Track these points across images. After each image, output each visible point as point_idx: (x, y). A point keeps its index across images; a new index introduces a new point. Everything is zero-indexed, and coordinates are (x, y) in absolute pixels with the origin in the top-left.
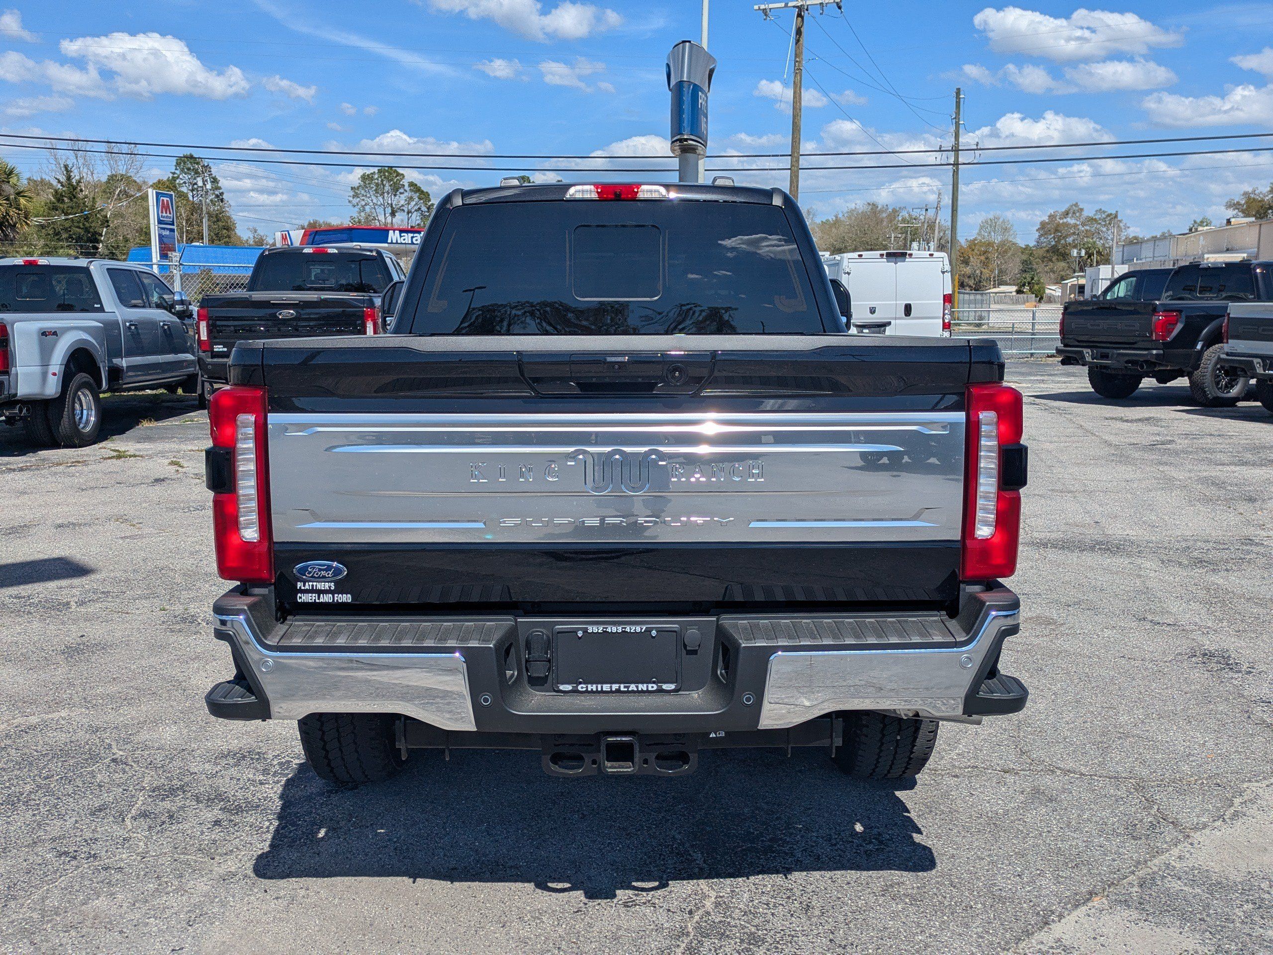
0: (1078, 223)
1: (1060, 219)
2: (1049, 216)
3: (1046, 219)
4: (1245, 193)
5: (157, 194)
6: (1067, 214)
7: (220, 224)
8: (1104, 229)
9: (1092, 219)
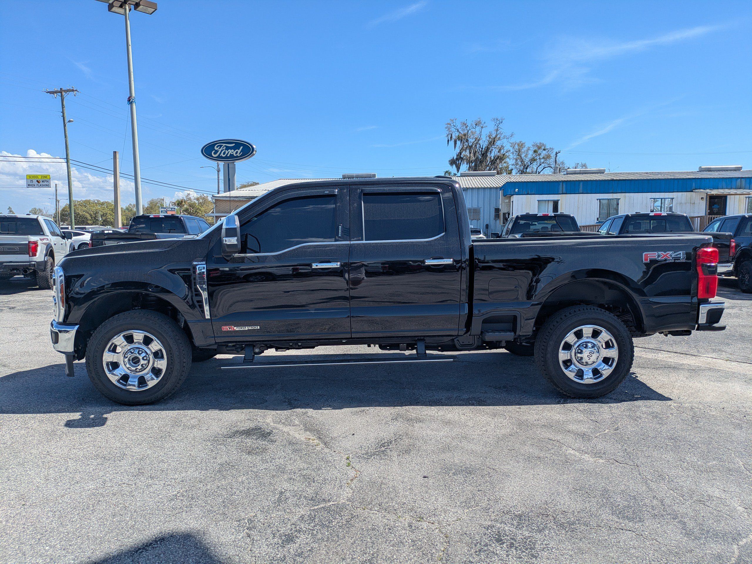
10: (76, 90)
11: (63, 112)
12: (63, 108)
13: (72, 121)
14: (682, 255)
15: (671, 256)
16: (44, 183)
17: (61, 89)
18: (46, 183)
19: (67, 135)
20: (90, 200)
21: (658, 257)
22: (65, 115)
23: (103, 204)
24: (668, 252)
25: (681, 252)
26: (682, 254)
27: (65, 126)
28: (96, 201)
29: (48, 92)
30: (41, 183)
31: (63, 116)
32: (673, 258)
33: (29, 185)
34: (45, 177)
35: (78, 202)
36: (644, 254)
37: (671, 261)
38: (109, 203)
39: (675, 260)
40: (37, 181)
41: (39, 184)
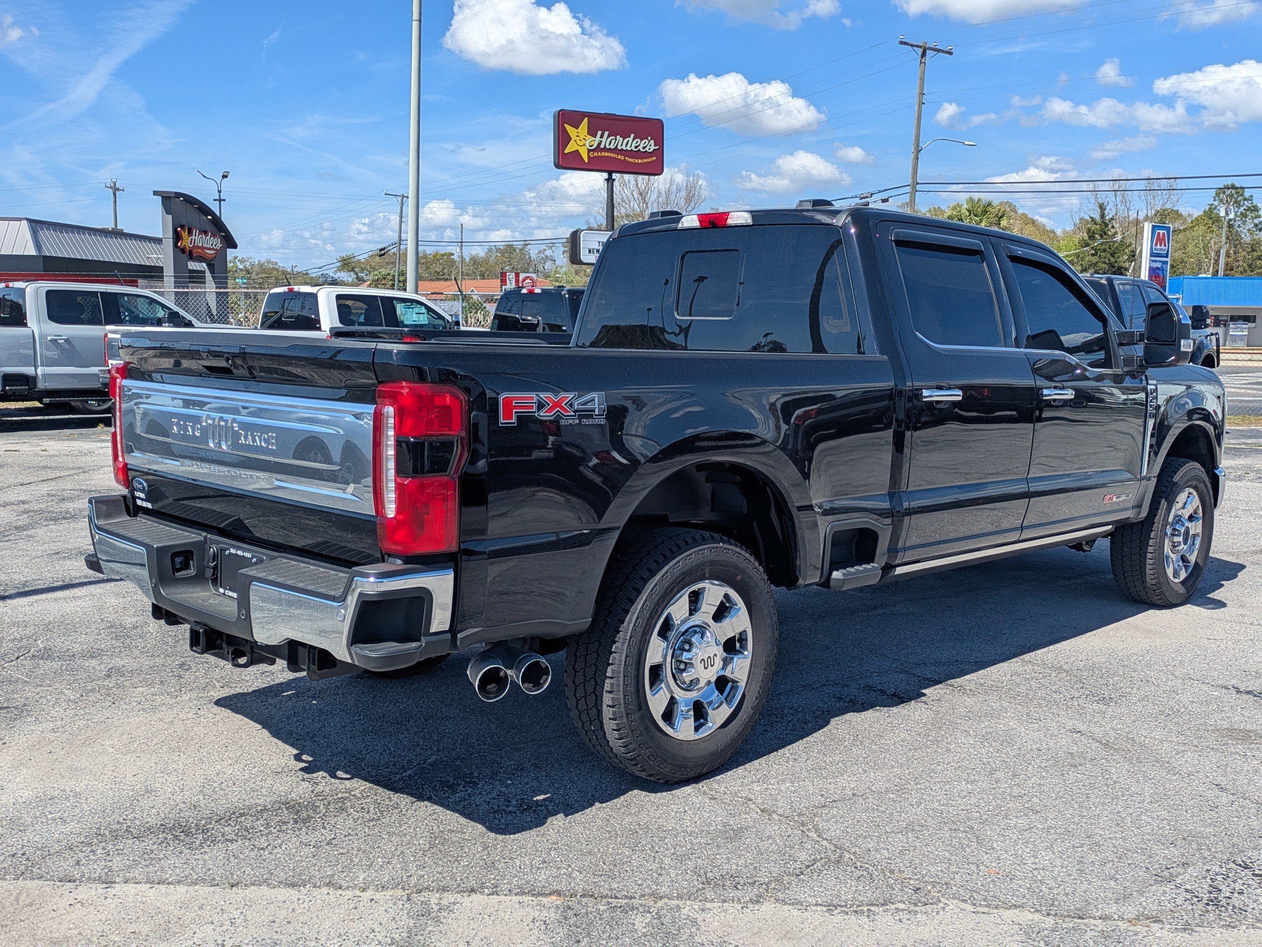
5: (1154, 227)
7: (1255, 254)
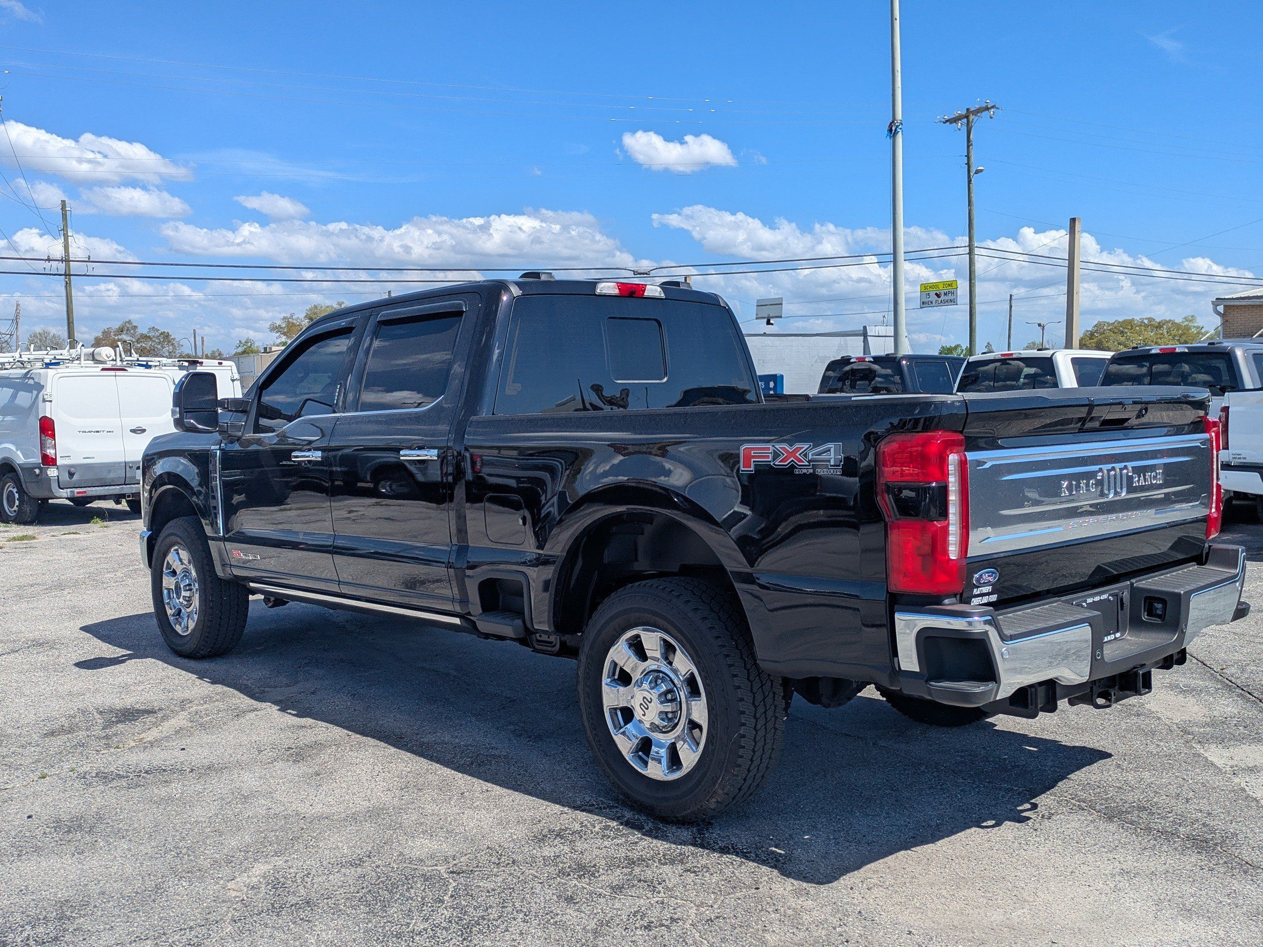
0: (134, 340)
1: (115, 335)
2: (103, 333)
3: (100, 335)
4: (284, 318)
6: (122, 331)
8: (159, 347)
9: (146, 336)
10: (993, 107)
11: (968, 156)
12: (968, 147)
13: (981, 171)
14: (832, 456)
15: (805, 455)
16: (946, 298)
17: (968, 109)
18: (950, 297)
19: (973, 199)
20: (1133, 320)
21: (774, 459)
22: (972, 159)
23: (1160, 326)
24: (797, 445)
25: (831, 445)
26: (832, 450)
27: (970, 181)
28: (1146, 321)
29: (947, 121)
30: (943, 297)
31: (968, 164)
32: (809, 462)
33: (923, 303)
34: (949, 285)
35: (1109, 324)
36: (742, 448)
37: (805, 471)
38: (1174, 323)
39: (814, 467)
40: (936, 294)
41: (940, 299)
